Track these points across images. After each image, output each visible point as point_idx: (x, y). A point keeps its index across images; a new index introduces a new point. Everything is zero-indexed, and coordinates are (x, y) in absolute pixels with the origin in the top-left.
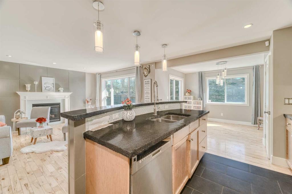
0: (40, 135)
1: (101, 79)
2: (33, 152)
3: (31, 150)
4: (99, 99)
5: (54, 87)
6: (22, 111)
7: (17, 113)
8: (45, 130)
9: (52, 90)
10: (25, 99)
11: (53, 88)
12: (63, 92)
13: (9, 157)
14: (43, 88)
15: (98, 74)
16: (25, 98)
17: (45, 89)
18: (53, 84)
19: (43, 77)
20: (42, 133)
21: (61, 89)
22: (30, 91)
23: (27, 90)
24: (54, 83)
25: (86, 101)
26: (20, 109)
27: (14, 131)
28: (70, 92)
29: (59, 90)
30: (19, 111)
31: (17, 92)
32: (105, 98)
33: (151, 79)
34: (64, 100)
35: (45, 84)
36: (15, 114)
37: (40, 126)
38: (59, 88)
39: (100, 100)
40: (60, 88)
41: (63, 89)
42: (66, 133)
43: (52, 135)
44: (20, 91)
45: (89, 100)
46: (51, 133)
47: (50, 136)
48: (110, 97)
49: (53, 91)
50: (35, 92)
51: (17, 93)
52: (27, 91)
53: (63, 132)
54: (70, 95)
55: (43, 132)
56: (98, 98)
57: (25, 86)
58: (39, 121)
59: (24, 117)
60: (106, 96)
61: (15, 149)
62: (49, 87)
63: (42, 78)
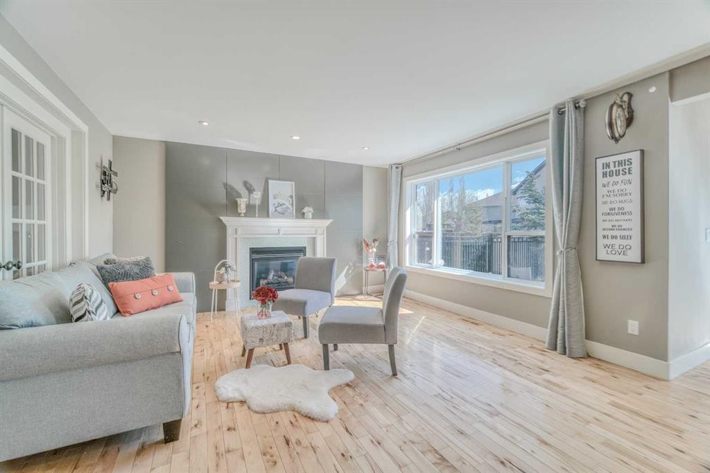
0: (261, 340)
1: (404, 179)
2: (244, 400)
3: (237, 390)
4: (396, 240)
5: (293, 206)
6: (230, 264)
7: (219, 269)
8: (274, 325)
9: (290, 213)
10: (235, 236)
11: (291, 208)
12: (312, 218)
13: (180, 420)
14: (271, 209)
15: (394, 167)
16: (236, 234)
17: (276, 210)
18: (291, 197)
19: (271, 179)
20: (267, 336)
21: (308, 210)
22: (246, 215)
23: (241, 214)
24: (294, 196)
25: (364, 244)
26: (226, 258)
27: (214, 310)
28: (328, 219)
29: (304, 214)
30: (224, 265)
31: (221, 218)
32: (414, 236)
33: (642, 152)
34: (314, 238)
35: (275, 198)
36: (216, 271)
37: (262, 311)
38: (303, 209)
39: (398, 243)
40: (306, 208)
41: (311, 209)
42: (329, 345)
43: (289, 344)
44: (227, 216)
45: (370, 241)
46: (289, 340)
47: (286, 344)
48: (432, 233)
49: (291, 217)
50: (255, 217)
51: (221, 220)
52: (239, 215)
53: (320, 341)
54: (327, 228)
55: (269, 331)
56: (392, 237)
57: (236, 202)
58: (260, 296)
59: (233, 278)
60: (416, 230)
61: (206, 375)
62: (284, 206)
63: (270, 181)
